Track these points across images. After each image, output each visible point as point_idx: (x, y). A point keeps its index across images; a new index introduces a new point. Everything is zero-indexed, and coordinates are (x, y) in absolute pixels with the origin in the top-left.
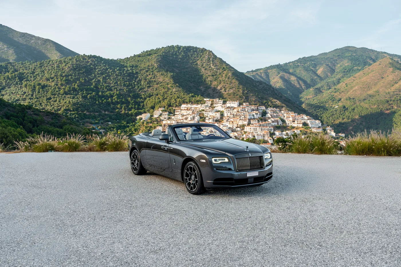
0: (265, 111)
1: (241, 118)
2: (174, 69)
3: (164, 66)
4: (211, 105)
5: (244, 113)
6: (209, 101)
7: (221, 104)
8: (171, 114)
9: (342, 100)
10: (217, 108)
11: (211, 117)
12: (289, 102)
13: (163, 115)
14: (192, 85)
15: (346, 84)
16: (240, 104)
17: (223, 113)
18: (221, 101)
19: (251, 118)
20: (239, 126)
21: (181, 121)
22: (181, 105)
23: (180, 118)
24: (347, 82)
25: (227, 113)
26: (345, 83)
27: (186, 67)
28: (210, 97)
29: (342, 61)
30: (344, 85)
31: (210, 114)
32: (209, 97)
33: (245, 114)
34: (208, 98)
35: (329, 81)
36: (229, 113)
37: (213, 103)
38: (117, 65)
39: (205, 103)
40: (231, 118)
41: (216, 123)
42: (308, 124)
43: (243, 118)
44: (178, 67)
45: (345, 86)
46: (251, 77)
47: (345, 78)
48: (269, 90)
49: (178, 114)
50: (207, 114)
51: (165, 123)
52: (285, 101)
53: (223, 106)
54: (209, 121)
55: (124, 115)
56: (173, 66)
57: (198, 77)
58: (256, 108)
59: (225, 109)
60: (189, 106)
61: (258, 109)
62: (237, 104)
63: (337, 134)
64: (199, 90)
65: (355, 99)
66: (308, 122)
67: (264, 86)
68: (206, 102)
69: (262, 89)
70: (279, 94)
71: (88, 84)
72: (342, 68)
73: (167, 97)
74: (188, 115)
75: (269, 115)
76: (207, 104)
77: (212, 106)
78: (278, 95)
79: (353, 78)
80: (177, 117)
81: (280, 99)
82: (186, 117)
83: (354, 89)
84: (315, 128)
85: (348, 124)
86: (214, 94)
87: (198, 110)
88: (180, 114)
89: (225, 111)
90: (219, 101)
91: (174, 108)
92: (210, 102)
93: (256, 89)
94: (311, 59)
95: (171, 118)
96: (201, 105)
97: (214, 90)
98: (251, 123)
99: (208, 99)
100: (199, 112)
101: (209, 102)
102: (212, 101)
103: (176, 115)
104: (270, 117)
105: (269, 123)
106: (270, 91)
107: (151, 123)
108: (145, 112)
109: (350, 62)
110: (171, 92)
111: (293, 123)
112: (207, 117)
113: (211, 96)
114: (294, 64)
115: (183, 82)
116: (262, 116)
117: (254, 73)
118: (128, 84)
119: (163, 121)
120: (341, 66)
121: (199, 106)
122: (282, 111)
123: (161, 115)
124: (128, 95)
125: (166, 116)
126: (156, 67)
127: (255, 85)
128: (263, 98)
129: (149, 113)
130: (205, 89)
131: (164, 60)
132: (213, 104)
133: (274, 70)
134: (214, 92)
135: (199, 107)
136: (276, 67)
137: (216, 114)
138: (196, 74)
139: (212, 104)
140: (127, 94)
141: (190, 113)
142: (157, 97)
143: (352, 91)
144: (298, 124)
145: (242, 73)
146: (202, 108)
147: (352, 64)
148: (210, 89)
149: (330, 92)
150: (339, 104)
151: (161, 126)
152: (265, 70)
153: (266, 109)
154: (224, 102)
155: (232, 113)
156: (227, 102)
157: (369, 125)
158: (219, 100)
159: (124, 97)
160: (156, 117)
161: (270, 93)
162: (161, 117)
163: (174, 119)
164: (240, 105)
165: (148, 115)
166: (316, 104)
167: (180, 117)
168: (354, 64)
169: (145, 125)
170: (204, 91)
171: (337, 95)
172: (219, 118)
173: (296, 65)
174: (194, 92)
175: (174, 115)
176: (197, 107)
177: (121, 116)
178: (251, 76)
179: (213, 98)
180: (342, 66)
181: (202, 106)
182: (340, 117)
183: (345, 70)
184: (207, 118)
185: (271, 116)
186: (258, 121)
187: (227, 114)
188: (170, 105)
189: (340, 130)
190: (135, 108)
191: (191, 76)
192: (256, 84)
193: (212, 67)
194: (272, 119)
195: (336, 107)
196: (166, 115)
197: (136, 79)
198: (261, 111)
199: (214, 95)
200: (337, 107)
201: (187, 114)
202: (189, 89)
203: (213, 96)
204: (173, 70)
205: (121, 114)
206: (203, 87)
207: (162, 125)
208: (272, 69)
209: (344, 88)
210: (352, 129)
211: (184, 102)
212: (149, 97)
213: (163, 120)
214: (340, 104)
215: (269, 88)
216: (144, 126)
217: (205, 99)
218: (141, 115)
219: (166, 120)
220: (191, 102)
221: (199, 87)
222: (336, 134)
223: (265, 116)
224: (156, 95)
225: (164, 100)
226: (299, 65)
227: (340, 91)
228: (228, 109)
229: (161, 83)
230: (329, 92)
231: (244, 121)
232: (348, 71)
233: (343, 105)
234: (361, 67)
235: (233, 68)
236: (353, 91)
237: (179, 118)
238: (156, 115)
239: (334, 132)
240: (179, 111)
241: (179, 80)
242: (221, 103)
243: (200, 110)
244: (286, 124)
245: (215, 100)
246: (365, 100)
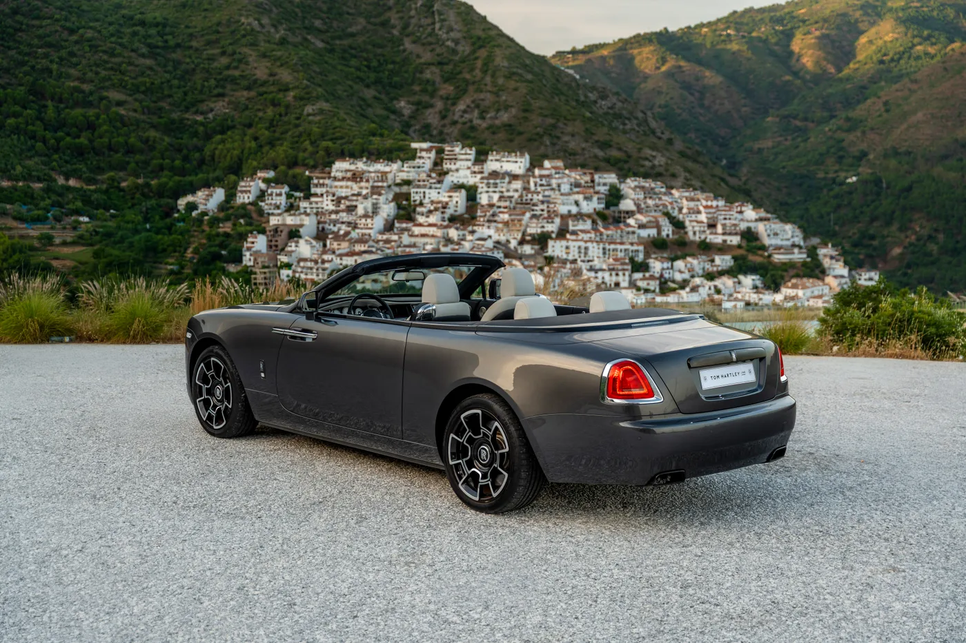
0: (618, 190)
1: (535, 213)
2: (309, 37)
3: (274, 26)
4: (436, 164)
5: (547, 193)
6: (429, 150)
7: (469, 164)
8: (296, 191)
9: (871, 157)
10: (456, 174)
11: (435, 205)
12: (695, 161)
13: (269, 195)
14: (369, 93)
15: (886, 103)
16: (535, 163)
17: (476, 191)
18: (472, 153)
19: (569, 211)
20: (528, 238)
21: (333, 216)
22: (330, 164)
23: (326, 208)
24: (887, 98)
25: (487, 192)
26: (884, 99)
27: (350, 30)
28: (431, 136)
29: (873, 24)
30: (880, 106)
31: (433, 194)
32: (427, 136)
33: (549, 196)
34: (424, 141)
35: (830, 91)
36: (495, 192)
37: (442, 159)
38: (110, 19)
39: (413, 158)
40: (502, 210)
41: (450, 227)
42: (759, 236)
43: (543, 210)
44: (320, 31)
45: (883, 109)
46: (571, 72)
47: (883, 83)
48: (629, 119)
49: (322, 195)
50: (422, 195)
51: (276, 222)
52: (683, 156)
53: (476, 168)
54: (427, 219)
55: (134, 193)
56: (306, 28)
57: (390, 66)
58: (588, 178)
59: (482, 178)
60: (360, 165)
61: (593, 181)
62: (522, 165)
63: (855, 269)
64: (394, 112)
65: (912, 155)
66: (761, 228)
67: (615, 104)
68: (418, 155)
69: (606, 114)
70: (663, 133)
71: (8, 81)
72: (874, 48)
73: (282, 133)
74: (355, 198)
75: (627, 205)
76: (422, 161)
77: (438, 170)
78: (659, 134)
79: (909, 85)
80: (317, 203)
81: (667, 150)
82: (348, 203)
83: (913, 119)
84: (782, 251)
85: (889, 239)
86: (444, 126)
87: (390, 182)
88: (327, 192)
89: (483, 185)
90: (463, 152)
91: (307, 173)
92: (433, 154)
93: (588, 114)
94: (772, 14)
95: (299, 206)
96: (399, 163)
97: (444, 113)
98: (571, 228)
99: (425, 145)
100: (393, 187)
101: (429, 155)
102: (440, 151)
103: (316, 195)
104: (634, 208)
105: (630, 229)
106: (635, 122)
107: (227, 219)
108: (207, 185)
109: (902, 29)
110: (298, 115)
111: (711, 233)
112: (421, 204)
113: (435, 132)
114: (715, 30)
115: (339, 83)
116: (607, 207)
117: (581, 60)
118: (148, 85)
119: (272, 218)
120: (870, 42)
121: (395, 167)
122: (674, 191)
123: (262, 195)
124: (149, 123)
125: (278, 198)
126: (245, 29)
127: (582, 98)
128: (610, 146)
129: (223, 187)
130: (414, 108)
131: (275, 6)
132: (442, 162)
133: (647, 50)
134: (446, 121)
135: (396, 170)
136: (655, 40)
137: (450, 197)
138: (383, 55)
139: (439, 161)
140: (144, 121)
141: (364, 192)
142: (250, 131)
143: (904, 126)
144: (724, 234)
145: (541, 60)
146: (404, 176)
147: (909, 35)
148: (430, 110)
149: (830, 130)
150: (860, 169)
151: (263, 232)
152: (617, 47)
153: (620, 182)
154: (481, 158)
155: (506, 194)
156: (490, 157)
157: (957, 242)
158: (463, 147)
159: (134, 130)
160: (247, 201)
161: (634, 129)
162: (262, 201)
163: (308, 211)
164: (534, 167)
165: (219, 194)
166: (784, 168)
167: (328, 205)
168: (914, 37)
169: (207, 229)
170: (411, 117)
171: (855, 139)
172: (461, 209)
173: (721, 35)
174: (376, 119)
175: (308, 196)
176: (387, 169)
177: (123, 197)
178: (568, 68)
179: (443, 141)
180: (874, 42)
181: (405, 169)
182: (862, 213)
183: (885, 55)
184: (419, 209)
185: (638, 206)
186: (594, 222)
187: (489, 197)
188: (294, 163)
189: (861, 257)
190: (172, 169)
191: (365, 63)
192: (586, 97)
193: (440, 33)
194: (638, 216)
195: (849, 180)
196: (279, 195)
197: (175, 68)
198: (603, 189)
199: (446, 131)
200: (854, 179)
201: (353, 195)
202: (358, 109)
203: (441, 133)
204: (306, 39)
205: (122, 190)
206: (409, 102)
207: (268, 229)
208: (640, 45)
209: (880, 116)
210: (901, 254)
211: (342, 156)
212: (223, 132)
213: (269, 214)
214: (865, 170)
215: (631, 113)
216: (204, 233)
217: (414, 145)
218: (193, 192)
219: (279, 215)
220: (366, 154)
221: (395, 102)
222: (850, 270)
223: (617, 205)
224: (245, 125)
225: (272, 144)
226: (729, 35)
227: (865, 126)
228: (492, 181)
229: (262, 85)
230: (827, 129)
231: (545, 221)
232: (892, 60)
233: (872, 174)
234: (936, 47)
235: (512, 40)
236: (909, 127)
237: (324, 206)
238: (246, 196)
239: (846, 263)
240: (327, 181)
241: (326, 76)
242: (468, 157)
243: (398, 181)
244: (686, 233)
245: (449, 148)
246: (945, 157)
